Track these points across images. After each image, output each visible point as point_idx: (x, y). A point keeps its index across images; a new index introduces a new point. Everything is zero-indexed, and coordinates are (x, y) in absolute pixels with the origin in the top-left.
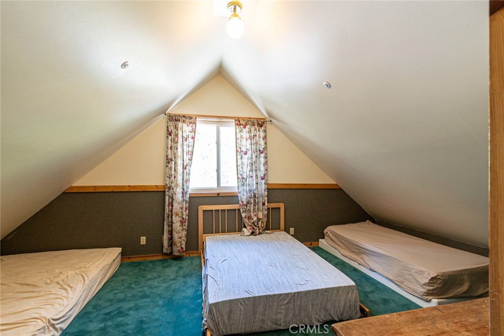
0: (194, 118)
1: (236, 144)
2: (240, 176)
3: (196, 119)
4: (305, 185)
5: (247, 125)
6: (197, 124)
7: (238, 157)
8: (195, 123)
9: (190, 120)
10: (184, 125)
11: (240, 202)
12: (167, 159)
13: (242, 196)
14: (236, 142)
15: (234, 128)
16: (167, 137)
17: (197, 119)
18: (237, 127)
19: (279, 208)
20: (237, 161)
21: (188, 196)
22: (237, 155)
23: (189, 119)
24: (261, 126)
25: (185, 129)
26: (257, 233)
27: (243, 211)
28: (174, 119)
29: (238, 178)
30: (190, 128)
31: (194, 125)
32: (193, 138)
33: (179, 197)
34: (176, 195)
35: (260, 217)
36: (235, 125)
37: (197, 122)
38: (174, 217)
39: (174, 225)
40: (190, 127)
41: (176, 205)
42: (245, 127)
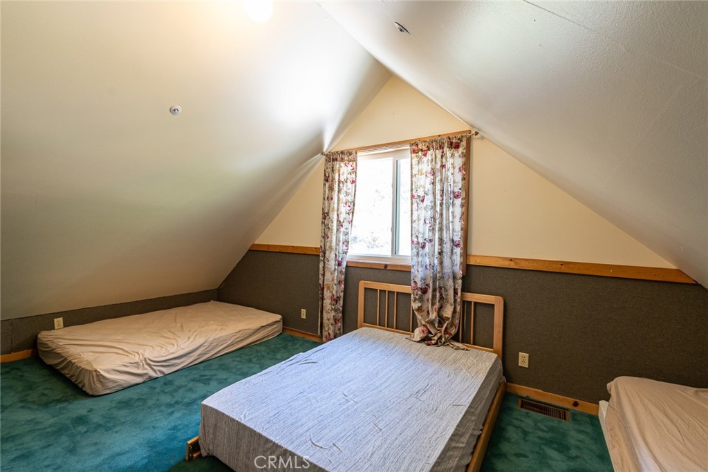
0: (354, 152)
1: (412, 184)
2: (415, 240)
3: (356, 153)
4: (563, 263)
5: (429, 150)
6: (358, 162)
7: (413, 206)
8: (355, 160)
9: (350, 157)
10: (342, 164)
11: (413, 284)
12: (324, 213)
13: (416, 273)
14: (412, 181)
15: (410, 159)
16: (325, 185)
17: (358, 154)
18: (414, 155)
19: (493, 306)
20: (412, 214)
21: (344, 264)
22: (412, 204)
23: (348, 155)
24: (457, 147)
25: (344, 170)
26: (433, 342)
27: (415, 299)
28: (332, 158)
29: (412, 242)
30: (350, 168)
31: (355, 163)
32: (353, 182)
33: (332, 264)
34: (328, 261)
35: (445, 315)
36: (411, 153)
37: (359, 158)
38: (325, 290)
39: (324, 301)
40: (349, 166)
41: (328, 276)
42: (425, 155)
